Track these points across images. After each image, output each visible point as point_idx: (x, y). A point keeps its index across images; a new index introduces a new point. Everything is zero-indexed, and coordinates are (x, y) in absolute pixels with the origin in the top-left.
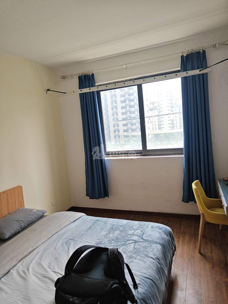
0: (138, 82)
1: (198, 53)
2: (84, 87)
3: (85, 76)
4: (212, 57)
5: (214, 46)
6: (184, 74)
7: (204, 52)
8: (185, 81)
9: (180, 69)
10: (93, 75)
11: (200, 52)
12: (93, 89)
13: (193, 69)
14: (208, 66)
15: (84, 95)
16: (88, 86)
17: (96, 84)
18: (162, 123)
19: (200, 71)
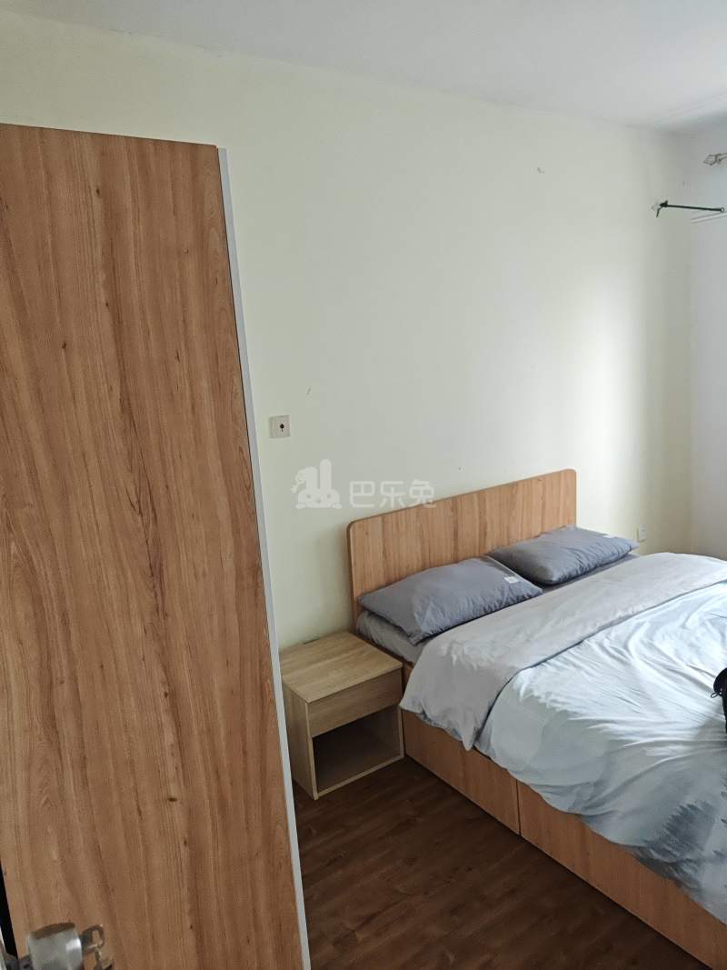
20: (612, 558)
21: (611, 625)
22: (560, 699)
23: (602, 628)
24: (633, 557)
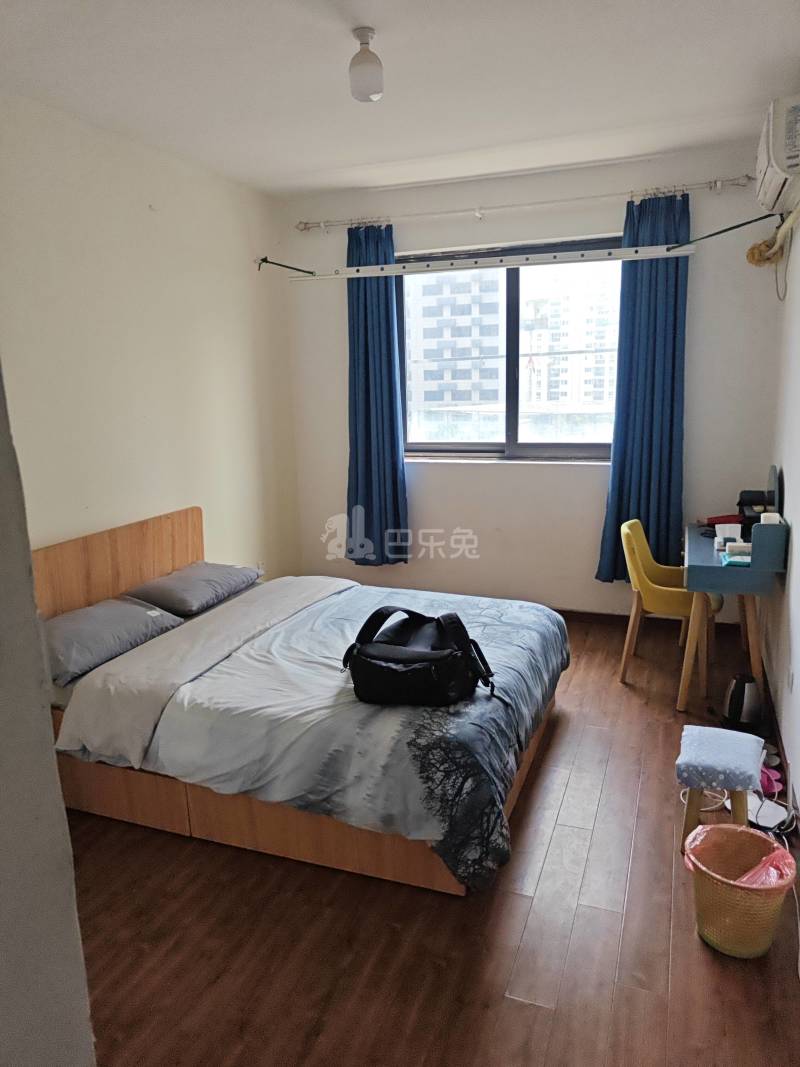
0: (512, 261)
1: (671, 199)
2: (362, 262)
3: (368, 229)
4: (706, 215)
5: (712, 185)
6: (630, 254)
7: (685, 197)
8: (631, 270)
9: (621, 234)
10: (389, 228)
11: (675, 196)
12: (391, 270)
13: (653, 243)
14: (691, 239)
15: (362, 282)
16: (373, 259)
17: (396, 254)
18: (562, 377)
19: (668, 250)
21: (253, 637)
22: (222, 700)
23: (246, 642)
24: (259, 584)
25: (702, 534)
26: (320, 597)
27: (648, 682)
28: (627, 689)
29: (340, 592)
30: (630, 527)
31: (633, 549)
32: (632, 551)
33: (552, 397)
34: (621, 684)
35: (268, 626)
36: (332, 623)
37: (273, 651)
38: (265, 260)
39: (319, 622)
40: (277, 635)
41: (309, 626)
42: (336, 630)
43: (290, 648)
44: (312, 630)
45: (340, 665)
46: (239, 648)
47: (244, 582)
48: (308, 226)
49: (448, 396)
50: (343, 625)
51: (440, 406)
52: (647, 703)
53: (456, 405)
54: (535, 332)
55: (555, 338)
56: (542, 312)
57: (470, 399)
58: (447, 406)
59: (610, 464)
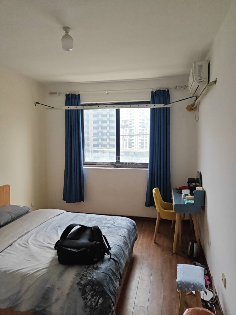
0: (117, 107)
1: (164, 91)
2: (70, 105)
3: (72, 95)
4: (175, 96)
5: (176, 88)
6: (153, 106)
7: (168, 91)
8: (153, 111)
9: (150, 100)
10: (79, 95)
11: (165, 90)
12: (79, 108)
13: (160, 103)
14: (170, 102)
15: (70, 111)
16: (73, 104)
17: (81, 103)
18: (133, 141)
19: (164, 105)
20: (23, 213)
21: (22, 236)
22: (4, 267)
23: (19, 238)
24: (30, 212)
25: (177, 192)
26: (51, 217)
27: (163, 242)
28: (156, 245)
29: (58, 215)
30: (155, 190)
31: (157, 198)
32: (156, 199)
33: (130, 147)
34: (154, 243)
35: (29, 230)
36: (54, 228)
37: (29, 242)
38: (38, 103)
39: (49, 228)
40: (32, 234)
41: (45, 230)
42: (55, 231)
43: (36, 240)
44: (46, 232)
45: (53, 247)
46: (16, 241)
47: (23, 212)
48: (53, 93)
49: (100, 146)
50: (58, 229)
51: (98, 149)
52: (163, 251)
53: (103, 149)
54: (125, 129)
55: (130, 131)
56: (127, 123)
57: (107, 147)
58: (100, 149)
59: (148, 169)
